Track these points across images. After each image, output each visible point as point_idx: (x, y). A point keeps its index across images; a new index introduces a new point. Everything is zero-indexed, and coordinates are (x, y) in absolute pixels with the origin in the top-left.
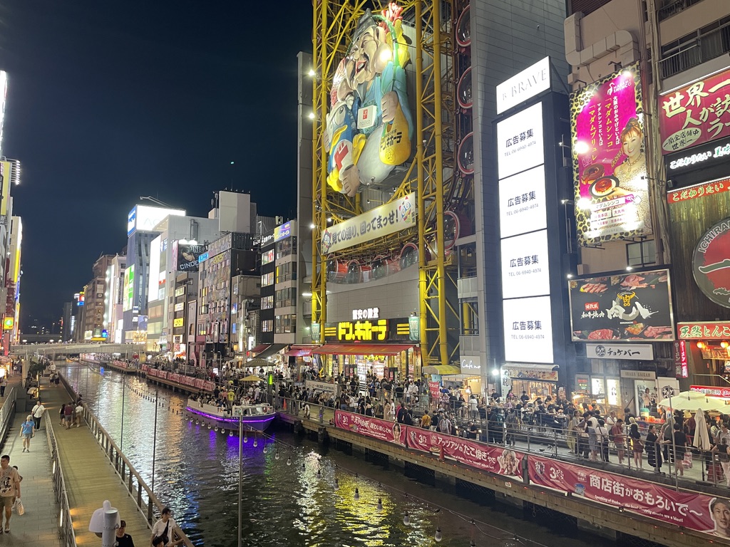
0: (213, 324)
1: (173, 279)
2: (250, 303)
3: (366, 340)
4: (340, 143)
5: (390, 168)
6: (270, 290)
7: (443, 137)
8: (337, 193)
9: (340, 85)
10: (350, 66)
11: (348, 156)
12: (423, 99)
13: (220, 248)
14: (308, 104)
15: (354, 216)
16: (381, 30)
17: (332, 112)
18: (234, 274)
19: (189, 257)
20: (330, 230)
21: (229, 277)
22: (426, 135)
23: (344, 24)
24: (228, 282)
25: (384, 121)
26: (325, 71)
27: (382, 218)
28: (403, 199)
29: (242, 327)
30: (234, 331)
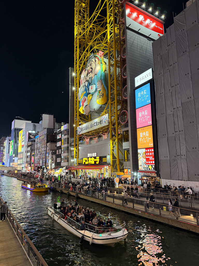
0: (40, 160)
1: (27, 144)
2: (53, 152)
3: (92, 164)
4: (83, 97)
5: (100, 106)
6: (60, 148)
7: (117, 95)
8: (82, 114)
9: (83, 78)
10: (87, 72)
11: (86, 102)
12: (111, 82)
13: (43, 133)
14: (73, 85)
15: (88, 122)
16: (97, 60)
17: (81, 87)
18: (47, 142)
19: (32, 137)
20: (80, 126)
21: (46, 143)
22: (111, 94)
23: (84, 58)
24: (45, 145)
25: (98, 90)
26: (78, 73)
27: (98, 122)
28: (104, 116)
29: (50, 161)
30: (47, 162)
